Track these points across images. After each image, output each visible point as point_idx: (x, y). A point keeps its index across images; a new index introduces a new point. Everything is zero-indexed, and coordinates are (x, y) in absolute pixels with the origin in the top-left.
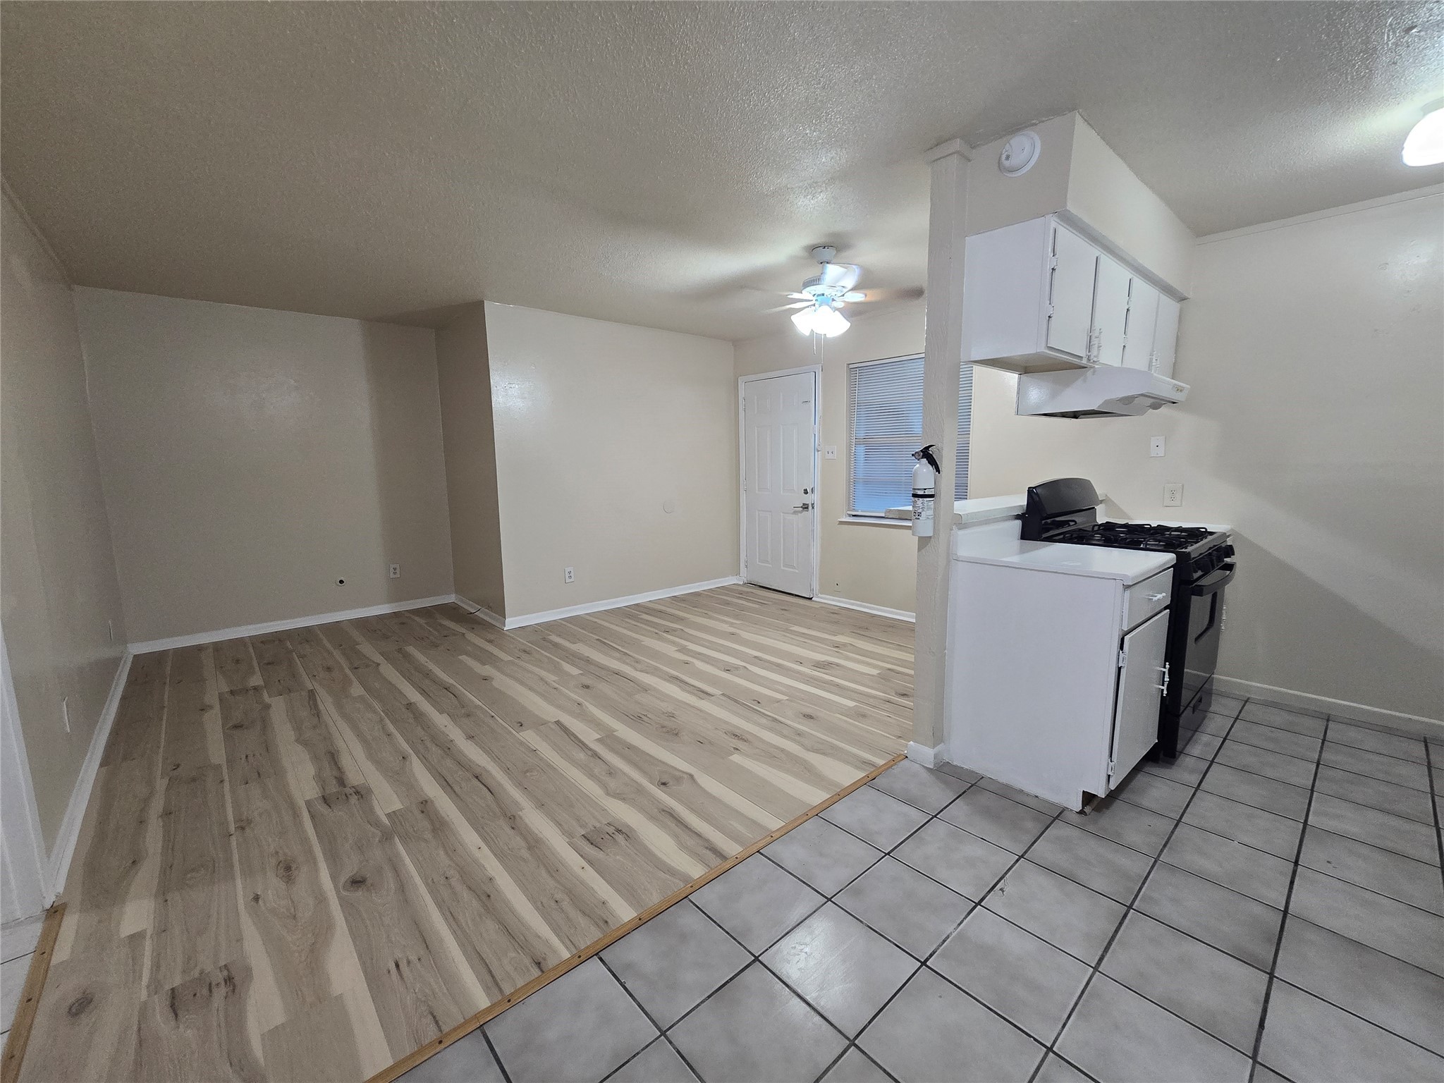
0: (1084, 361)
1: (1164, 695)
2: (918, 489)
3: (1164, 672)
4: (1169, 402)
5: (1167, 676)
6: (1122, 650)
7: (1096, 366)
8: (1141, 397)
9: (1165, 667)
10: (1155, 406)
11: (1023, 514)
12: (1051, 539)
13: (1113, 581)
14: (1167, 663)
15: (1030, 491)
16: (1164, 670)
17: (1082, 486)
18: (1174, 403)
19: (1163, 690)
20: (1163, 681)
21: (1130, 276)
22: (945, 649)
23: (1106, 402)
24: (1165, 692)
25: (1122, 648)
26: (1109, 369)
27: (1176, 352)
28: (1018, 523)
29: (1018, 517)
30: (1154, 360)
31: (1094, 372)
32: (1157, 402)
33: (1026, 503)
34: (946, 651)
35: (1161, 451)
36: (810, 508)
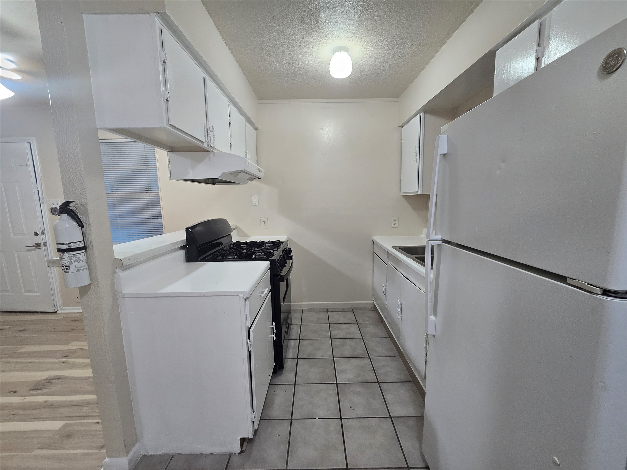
0: (205, 145)
1: (275, 340)
2: (61, 244)
3: (273, 328)
4: (257, 177)
5: (274, 329)
6: (249, 339)
7: (215, 151)
8: (242, 173)
9: (273, 325)
10: (251, 180)
11: (185, 246)
12: (205, 260)
13: (238, 296)
14: (274, 322)
15: (187, 229)
16: (272, 326)
17: (223, 222)
18: (259, 178)
19: (274, 337)
20: (273, 333)
21: (229, 104)
22: (126, 370)
23: (224, 174)
24: (275, 338)
25: (249, 337)
26: (222, 154)
27: (257, 155)
28: (182, 253)
29: (182, 248)
30: (247, 156)
31: (214, 155)
32: (252, 177)
33: (185, 238)
34: (128, 372)
35: (257, 203)
36: (43, 246)
